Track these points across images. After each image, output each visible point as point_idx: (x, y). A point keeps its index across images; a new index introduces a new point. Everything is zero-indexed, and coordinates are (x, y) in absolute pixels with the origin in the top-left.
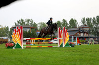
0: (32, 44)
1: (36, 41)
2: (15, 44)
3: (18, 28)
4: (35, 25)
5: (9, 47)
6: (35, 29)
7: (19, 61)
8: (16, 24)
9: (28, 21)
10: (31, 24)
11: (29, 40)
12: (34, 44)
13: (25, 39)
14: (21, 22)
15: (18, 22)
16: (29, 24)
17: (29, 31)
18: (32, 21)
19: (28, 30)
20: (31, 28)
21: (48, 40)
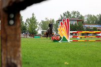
0: (79, 38)
1: (83, 34)
2: (61, 38)
3: (64, 20)
4: (82, 17)
5: (55, 41)
6: (81, 22)
7: (66, 55)
8: (61, 16)
9: (74, 13)
10: (78, 16)
11: (76, 33)
12: (81, 38)
13: (72, 32)
14: (67, 14)
15: (64, 15)
16: (76, 17)
17: (76, 24)
18: (79, 13)
19: (74, 23)
20: (78, 21)
21: (96, 33)
